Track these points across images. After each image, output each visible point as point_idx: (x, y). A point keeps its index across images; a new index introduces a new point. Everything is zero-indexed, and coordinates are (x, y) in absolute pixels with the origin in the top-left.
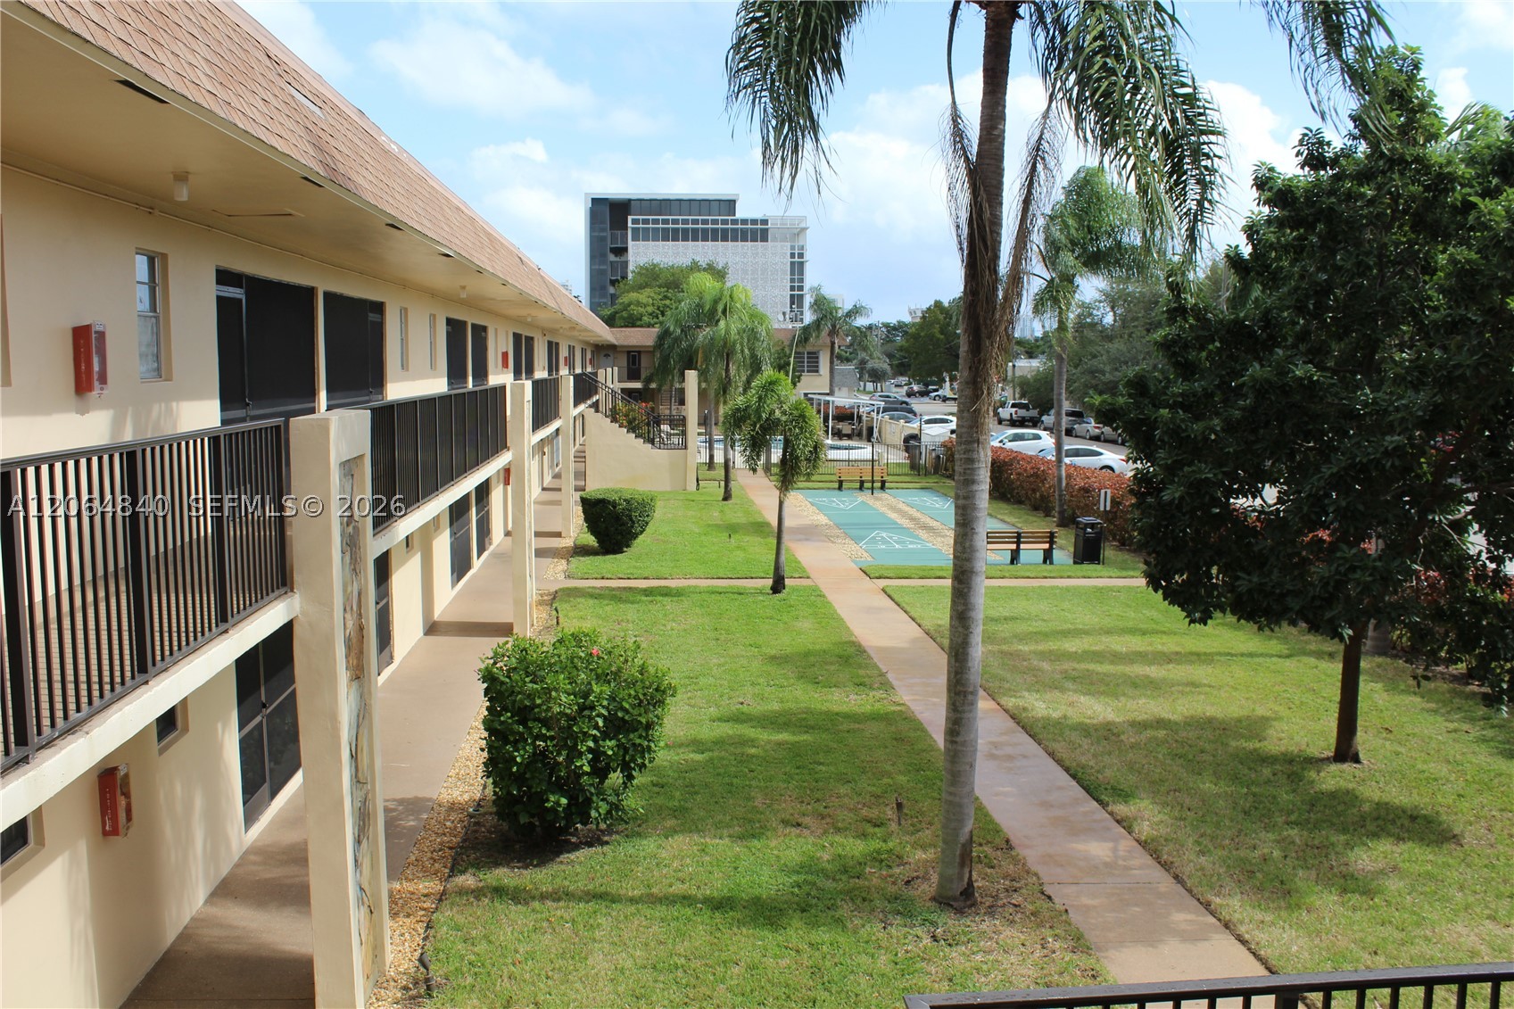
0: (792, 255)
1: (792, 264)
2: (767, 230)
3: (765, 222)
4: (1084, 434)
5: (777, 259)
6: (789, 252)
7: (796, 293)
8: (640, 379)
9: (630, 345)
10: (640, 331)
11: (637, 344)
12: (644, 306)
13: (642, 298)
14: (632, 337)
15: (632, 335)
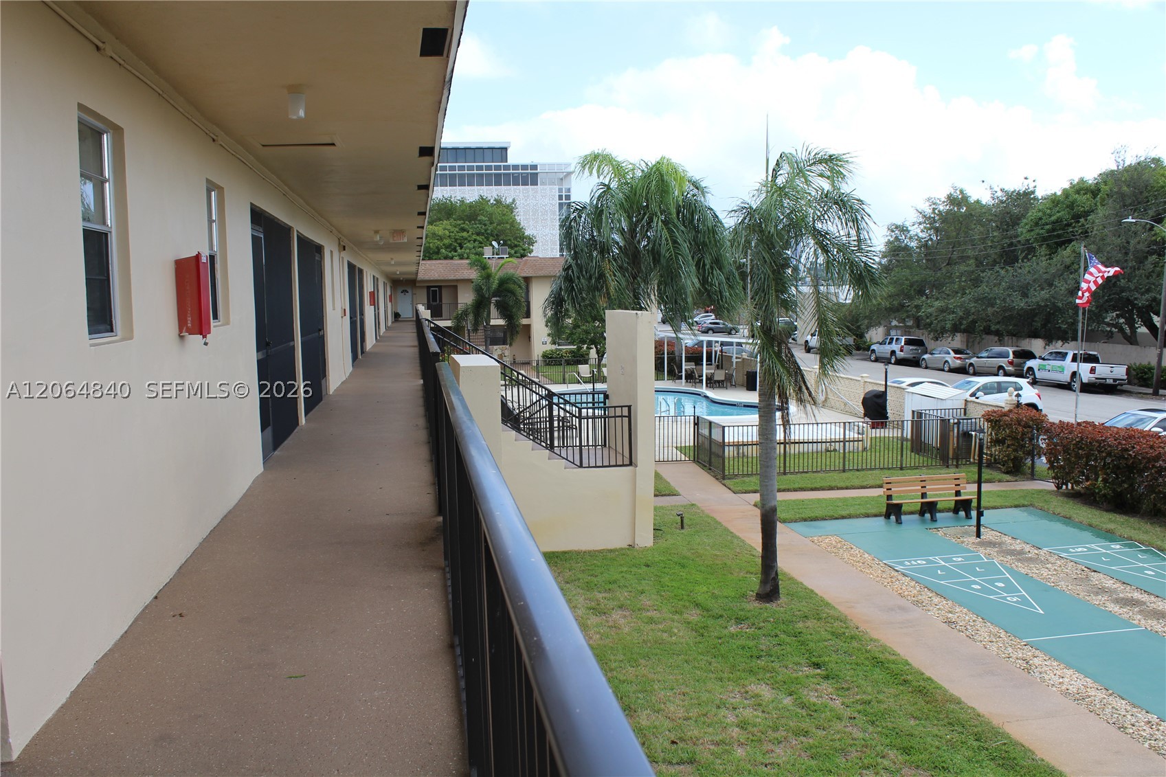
0: (560, 197)
1: (560, 205)
2: (537, 174)
3: (534, 167)
5: (546, 201)
6: (557, 194)
8: (442, 316)
9: (432, 279)
10: (441, 264)
11: (439, 278)
12: (441, 239)
13: (438, 231)
14: (433, 270)
15: (433, 268)
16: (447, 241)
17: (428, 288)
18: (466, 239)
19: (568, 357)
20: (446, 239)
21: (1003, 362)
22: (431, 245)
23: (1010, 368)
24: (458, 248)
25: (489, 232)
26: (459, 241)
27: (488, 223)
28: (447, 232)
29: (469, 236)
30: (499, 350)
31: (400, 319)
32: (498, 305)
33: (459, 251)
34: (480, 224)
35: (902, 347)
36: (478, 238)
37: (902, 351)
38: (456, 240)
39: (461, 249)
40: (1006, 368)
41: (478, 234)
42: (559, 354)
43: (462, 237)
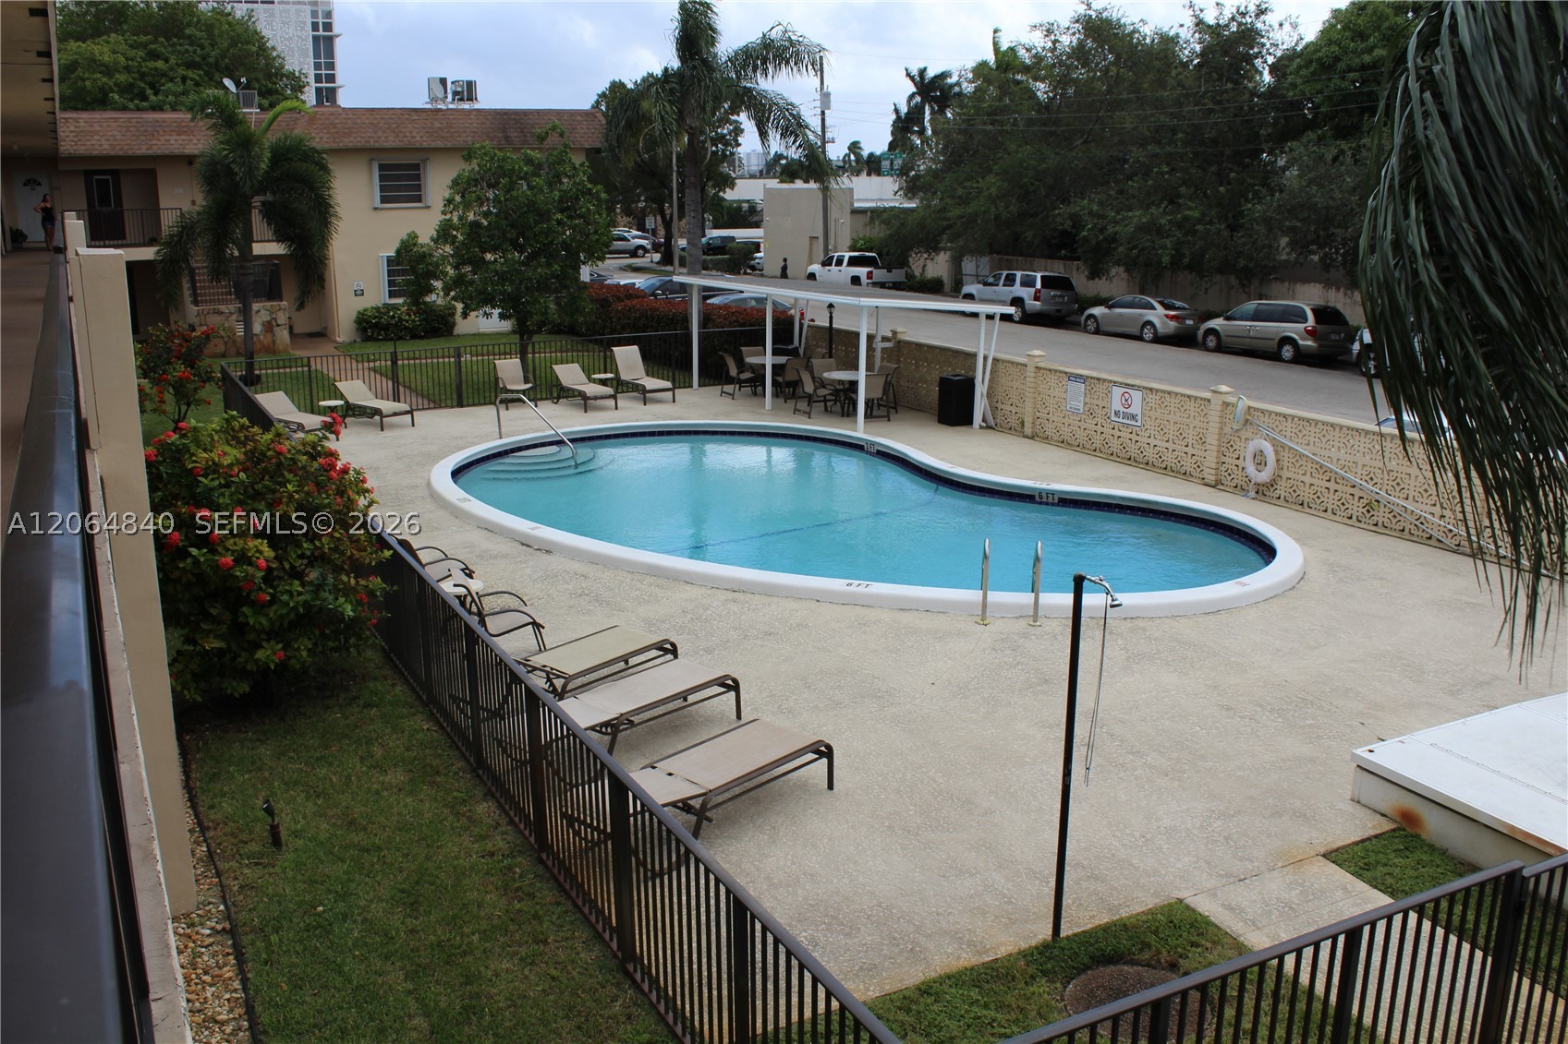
0: (315, 27)
1: (316, 39)
4: (1135, 331)
5: (291, 31)
6: (309, 21)
7: (324, 85)
8: (124, 238)
9: (95, 153)
10: (116, 120)
11: (112, 153)
12: (108, 70)
13: (101, 54)
14: (97, 133)
15: (97, 128)
16: (122, 78)
17: (88, 174)
18: (164, 75)
19: (414, 321)
20: (119, 72)
21: (1292, 329)
22: (88, 83)
23: (1309, 343)
24: (149, 92)
25: (211, 60)
26: (149, 79)
27: (206, 43)
28: (122, 60)
29: (171, 69)
30: (263, 312)
31: (25, 245)
32: (269, 213)
33: (152, 98)
34: (191, 45)
35: (1038, 291)
36: (190, 74)
37: (1036, 298)
38: (142, 76)
39: (156, 94)
40: (1301, 342)
41: (191, 65)
42: (393, 317)
43: (156, 69)
